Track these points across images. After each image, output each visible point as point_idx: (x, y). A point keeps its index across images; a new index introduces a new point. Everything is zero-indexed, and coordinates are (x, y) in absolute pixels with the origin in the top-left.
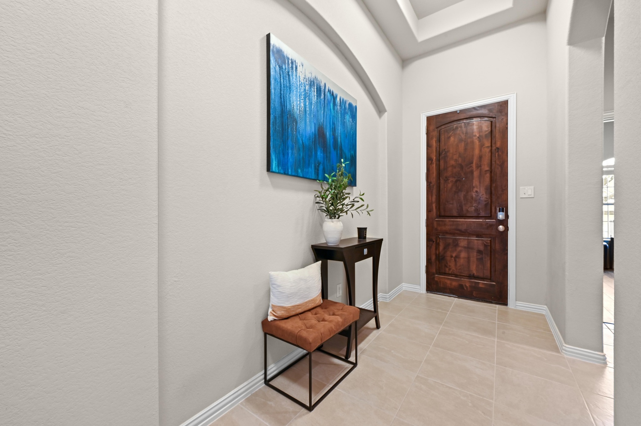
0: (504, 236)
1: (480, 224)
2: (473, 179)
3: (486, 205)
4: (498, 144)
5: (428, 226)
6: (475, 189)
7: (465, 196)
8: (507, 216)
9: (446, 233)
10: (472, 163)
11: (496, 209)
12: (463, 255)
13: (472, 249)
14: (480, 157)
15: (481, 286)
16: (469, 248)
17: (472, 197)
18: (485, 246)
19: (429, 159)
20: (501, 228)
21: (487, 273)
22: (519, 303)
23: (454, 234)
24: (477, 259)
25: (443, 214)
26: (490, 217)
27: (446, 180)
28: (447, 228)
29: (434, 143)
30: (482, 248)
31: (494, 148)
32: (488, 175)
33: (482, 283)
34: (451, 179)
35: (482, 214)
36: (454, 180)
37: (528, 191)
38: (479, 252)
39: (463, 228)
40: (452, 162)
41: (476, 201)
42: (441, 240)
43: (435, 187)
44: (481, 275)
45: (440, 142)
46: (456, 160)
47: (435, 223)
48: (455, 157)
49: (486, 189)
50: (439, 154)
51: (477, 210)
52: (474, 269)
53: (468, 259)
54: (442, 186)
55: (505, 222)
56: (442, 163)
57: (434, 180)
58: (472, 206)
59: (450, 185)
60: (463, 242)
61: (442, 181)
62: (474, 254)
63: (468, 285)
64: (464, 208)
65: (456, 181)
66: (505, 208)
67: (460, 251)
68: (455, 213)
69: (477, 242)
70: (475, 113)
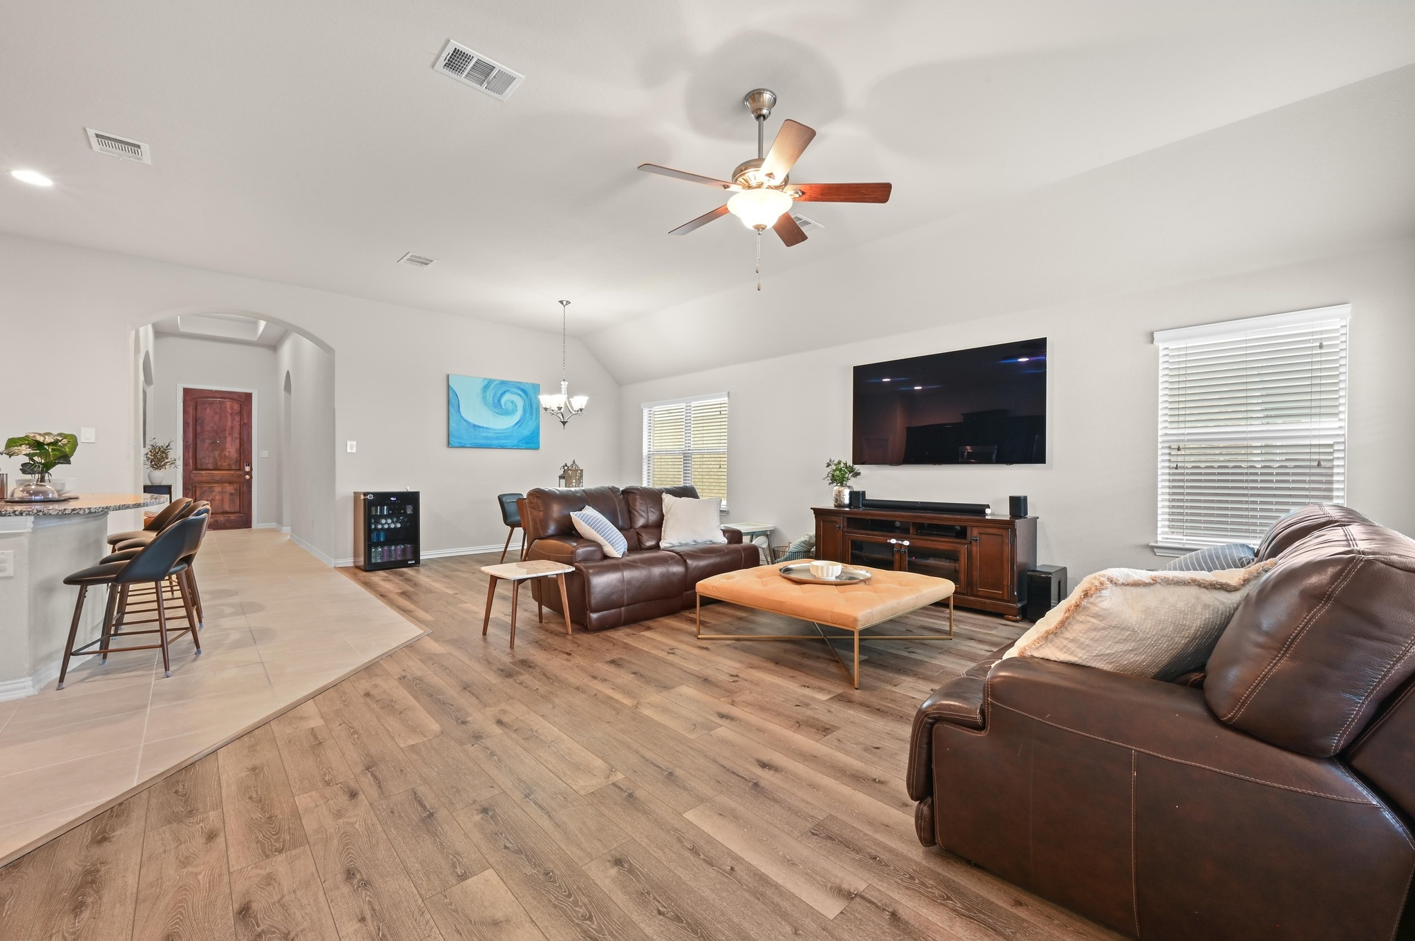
0: (249, 483)
1: (232, 475)
2: (226, 442)
3: (236, 462)
4: (245, 421)
5: (184, 478)
6: (228, 450)
7: (219, 455)
8: (251, 469)
9: (202, 482)
10: (225, 430)
11: (243, 464)
12: (218, 497)
13: (225, 492)
14: (232, 428)
15: (232, 518)
16: (222, 492)
17: (225, 456)
18: (236, 489)
19: (185, 423)
20: (247, 477)
21: (237, 509)
22: (259, 525)
23: (209, 483)
24: (230, 500)
25: (199, 467)
26: (240, 470)
27: (203, 441)
28: (204, 479)
29: (191, 410)
30: (233, 491)
31: (242, 423)
32: (238, 440)
33: (233, 517)
34: (207, 441)
35: (234, 468)
36: (210, 442)
37: (265, 454)
38: (231, 494)
39: (218, 478)
40: (208, 428)
41: (228, 458)
42: (197, 488)
43: (191, 446)
44: (232, 510)
45: (196, 410)
46: (212, 427)
47: (192, 476)
48: (211, 425)
49: (236, 450)
50: (196, 420)
51: (229, 465)
52: (227, 508)
53: (222, 500)
54: (198, 446)
55: (250, 473)
56: (199, 428)
57: (191, 440)
58: (225, 462)
59: (206, 445)
60: (218, 488)
61: (198, 442)
62: (227, 497)
63: (222, 519)
64: (219, 463)
65: (212, 443)
66: (250, 464)
67: (215, 496)
68: (210, 466)
69: (229, 489)
70: (227, 395)
